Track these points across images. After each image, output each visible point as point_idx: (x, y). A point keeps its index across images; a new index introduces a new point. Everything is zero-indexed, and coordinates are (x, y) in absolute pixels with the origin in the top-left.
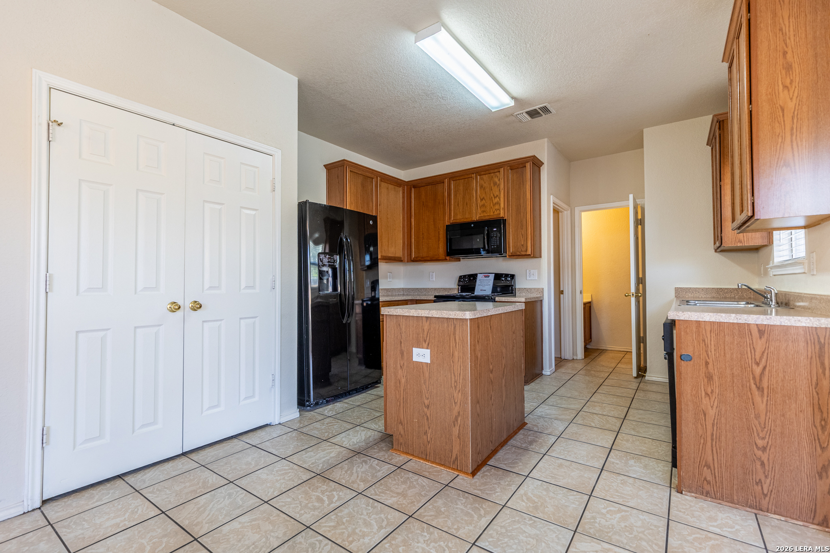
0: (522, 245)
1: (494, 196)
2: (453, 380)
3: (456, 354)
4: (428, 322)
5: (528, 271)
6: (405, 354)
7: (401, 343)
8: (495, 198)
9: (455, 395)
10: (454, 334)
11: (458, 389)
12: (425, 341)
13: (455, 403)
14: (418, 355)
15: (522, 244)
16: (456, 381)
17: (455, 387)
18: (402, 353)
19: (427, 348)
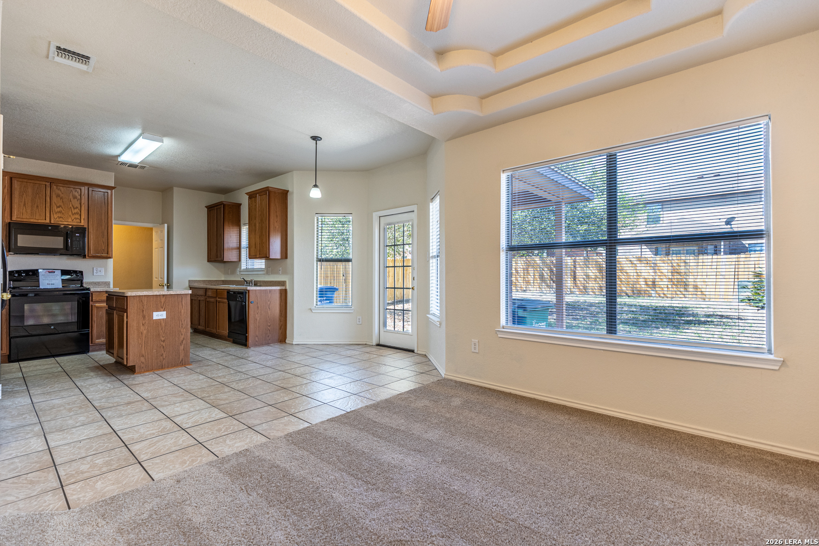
0: (103, 250)
1: (73, 206)
2: (181, 324)
3: (183, 311)
4: (164, 298)
5: (95, 269)
6: (146, 317)
7: (143, 311)
8: (74, 208)
9: (182, 330)
10: (182, 302)
11: (183, 327)
12: (162, 308)
13: (182, 334)
14: (158, 315)
15: (103, 248)
16: (182, 324)
17: (182, 327)
18: (144, 317)
19: (164, 311)
